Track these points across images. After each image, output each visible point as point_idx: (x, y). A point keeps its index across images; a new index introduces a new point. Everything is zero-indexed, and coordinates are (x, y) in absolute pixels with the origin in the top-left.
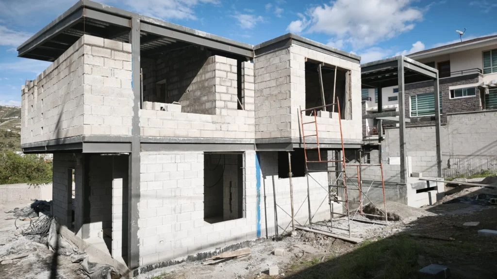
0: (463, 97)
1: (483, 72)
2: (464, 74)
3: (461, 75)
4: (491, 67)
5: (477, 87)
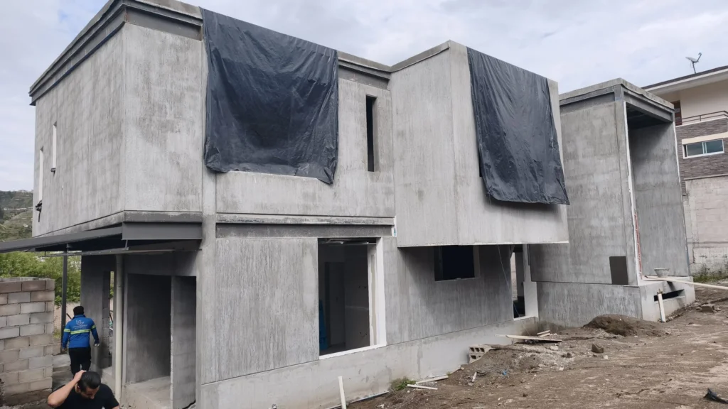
0: (704, 155)
2: (703, 121)
5: (724, 139)
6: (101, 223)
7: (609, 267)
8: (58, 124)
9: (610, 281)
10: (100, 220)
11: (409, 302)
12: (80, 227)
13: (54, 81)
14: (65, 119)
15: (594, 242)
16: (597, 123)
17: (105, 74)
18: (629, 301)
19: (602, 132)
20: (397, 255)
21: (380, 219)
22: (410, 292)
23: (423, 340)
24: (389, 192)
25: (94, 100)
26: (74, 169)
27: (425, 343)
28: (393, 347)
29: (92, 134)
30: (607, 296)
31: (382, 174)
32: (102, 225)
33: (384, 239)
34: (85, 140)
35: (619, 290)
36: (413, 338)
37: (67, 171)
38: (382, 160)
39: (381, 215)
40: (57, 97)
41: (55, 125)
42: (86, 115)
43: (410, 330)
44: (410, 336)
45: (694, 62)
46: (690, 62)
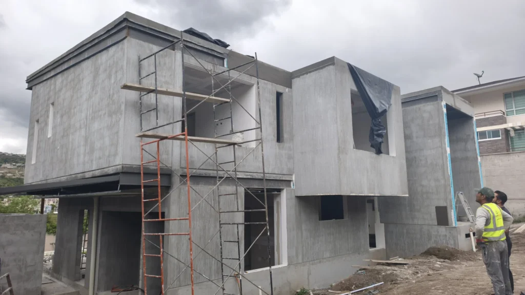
0: (488, 139)
1: (505, 114)
2: (487, 117)
3: (483, 117)
4: (514, 109)
5: (501, 129)
6: (97, 173)
7: (435, 213)
8: (56, 104)
9: (436, 224)
10: (97, 171)
11: (302, 235)
12: (76, 177)
13: (52, 73)
14: (64, 100)
15: (425, 196)
16: (426, 115)
17: (105, 70)
18: (449, 238)
19: (429, 121)
20: (294, 201)
21: (284, 176)
22: (303, 228)
23: (311, 262)
24: (290, 158)
25: (93, 88)
26: (71, 135)
27: (313, 264)
28: (292, 266)
29: (91, 111)
30: (434, 233)
31: (286, 145)
32: (99, 175)
33: (286, 190)
34: (83, 115)
35: (442, 230)
36: (305, 260)
37: (63, 137)
38: (286, 136)
39: (285, 173)
40: (55, 84)
41: (53, 104)
42: (84, 97)
43: (303, 255)
44: (303, 259)
45: (479, 77)
46: (476, 77)
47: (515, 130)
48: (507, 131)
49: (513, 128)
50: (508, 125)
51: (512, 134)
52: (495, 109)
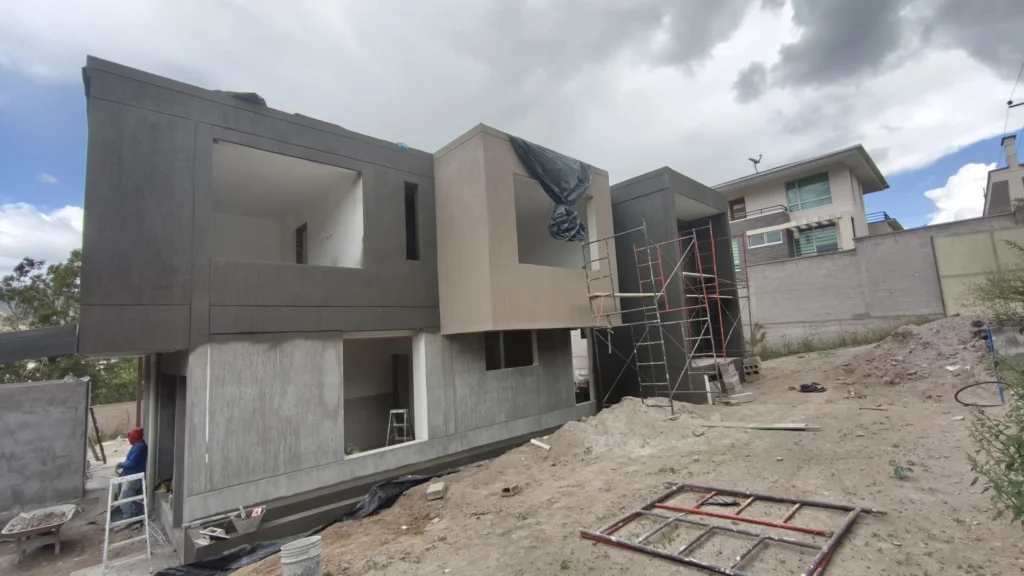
0: (766, 245)
1: (788, 209)
2: (764, 214)
3: (760, 215)
4: (799, 203)
5: (782, 230)
11: (455, 394)
21: (421, 309)
36: (460, 430)
39: (423, 304)
43: (457, 422)
44: (456, 428)
45: (756, 162)
46: (752, 163)
47: (801, 230)
48: (789, 232)
49: (798, 228)
50: (792, 224)
51: (796, 235)
52: (774, 203)
